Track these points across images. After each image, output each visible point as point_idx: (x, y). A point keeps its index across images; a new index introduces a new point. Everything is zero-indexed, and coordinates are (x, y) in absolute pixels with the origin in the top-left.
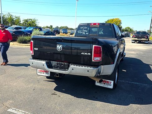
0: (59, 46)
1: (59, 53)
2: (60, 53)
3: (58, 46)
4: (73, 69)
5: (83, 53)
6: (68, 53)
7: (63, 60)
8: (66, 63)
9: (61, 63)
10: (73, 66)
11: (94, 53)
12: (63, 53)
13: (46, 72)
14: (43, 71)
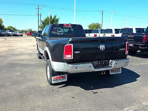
2: (103, 52)
5: (120, 49)
9: (102, 61)
10: (116, 61)
13: (62, 77)
14: (59, 77)
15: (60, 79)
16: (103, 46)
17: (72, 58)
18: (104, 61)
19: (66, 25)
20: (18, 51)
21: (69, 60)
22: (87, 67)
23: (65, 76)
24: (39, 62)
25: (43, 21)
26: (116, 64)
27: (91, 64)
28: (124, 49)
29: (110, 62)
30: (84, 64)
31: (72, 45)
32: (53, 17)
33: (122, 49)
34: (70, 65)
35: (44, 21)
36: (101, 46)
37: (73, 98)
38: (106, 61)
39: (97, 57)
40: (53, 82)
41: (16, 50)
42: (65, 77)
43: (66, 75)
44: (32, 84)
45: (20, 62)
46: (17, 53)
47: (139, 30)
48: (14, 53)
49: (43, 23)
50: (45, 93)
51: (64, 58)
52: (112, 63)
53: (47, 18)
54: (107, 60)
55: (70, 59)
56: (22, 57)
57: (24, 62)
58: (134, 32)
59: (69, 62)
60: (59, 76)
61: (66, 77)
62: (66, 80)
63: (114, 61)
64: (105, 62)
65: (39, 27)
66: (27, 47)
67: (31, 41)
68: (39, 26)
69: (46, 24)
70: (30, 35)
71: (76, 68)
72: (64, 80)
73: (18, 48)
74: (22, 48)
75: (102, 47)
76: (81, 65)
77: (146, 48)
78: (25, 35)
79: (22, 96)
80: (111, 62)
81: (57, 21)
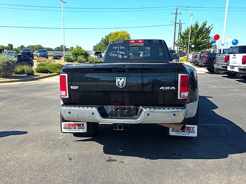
0: (121, 79)
1: (119, 92)
2: (122, 90)
3: (119, 80)
4: (148, 115)
5: (162, 88)
6: (137, 90)
7: (127, 101)
8: (132, 107)
9: (122, 107)
10: (148, 109)
11: (181, 86)
12: (127, 90)
13: (79, 125)
14: (73, 125)
15: (75, 128)
16: (122, 80)
18: (127, 107)
25: (182, 33)
28: (173, 88)
31: (66, 75)
32: (200, 26)
39: (112, 100)
42: (83, 126)
49: (181, 36)
61: (85, 125)
62: (84, 130)
63: (144, 109)
64: (130, 110)
65: (175, 43)
68: (176, 42)
76: (76, 109)
81: (208, 31)
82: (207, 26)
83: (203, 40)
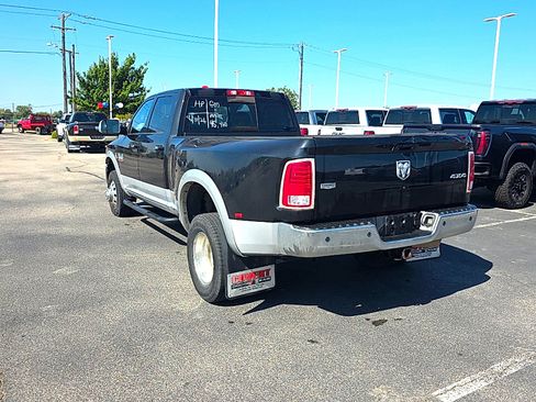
3: (401, 165)
5: (453, 176)
9: (399, 216)
13: (261, 274)
14: (251, 275)
15: (254, 283)
17: (312, 207)
18: (404, 215)
19: (234, 93)
20: (16, 190)
21: (299, 212)
22: (359, 237)
23: (268, 271)
24: (126, 228)
25: (82, 75)
26: (444, 223)
27: (370, 227)
29: (423, 220)
30: (345, 226)
31: (312, 161)
33: (458, 176)
34: (307, 231)
35: (88, 77)
36: (399, 165)
37: (313, 342)
38: (411, 215)
40: (231, 293)
41: (7, 185)
42: (268, 274)
43: (272, 268)
44: (142, 304)
45: (52, 230)
46: (18, 196)
47: (451, 115)
48: (7, 196)
49: (82, 81)
50: (206, 333)
51: (281, 206)
52: (430, 221)
53: (98, 64)
54: (413, 211)
55: (303, 211)
56: (48, 212)
57: (66, 230)
58: (436, 119)
59: (301, 219)
60: (250, 271)
61: (272, 273)
62: (270, 284)
63: (437, 215)
64: (410, 220)
65: (67, 97)
66: (48, 175)
67: (48, 152)
68: (69, 95)
69: (94, 87)
70: (33, 128)
71: (328, 239)
72: (266, 286)
73: (13, 180)
74: (28, 178)
75: (403, 168)
76: (341, 229)
77: (486, 173)
78: (10, 130)
79: (127, 347)
80: (428, 218)
81: (139, 76)
82: (136, 66)
83: (131, 95)
